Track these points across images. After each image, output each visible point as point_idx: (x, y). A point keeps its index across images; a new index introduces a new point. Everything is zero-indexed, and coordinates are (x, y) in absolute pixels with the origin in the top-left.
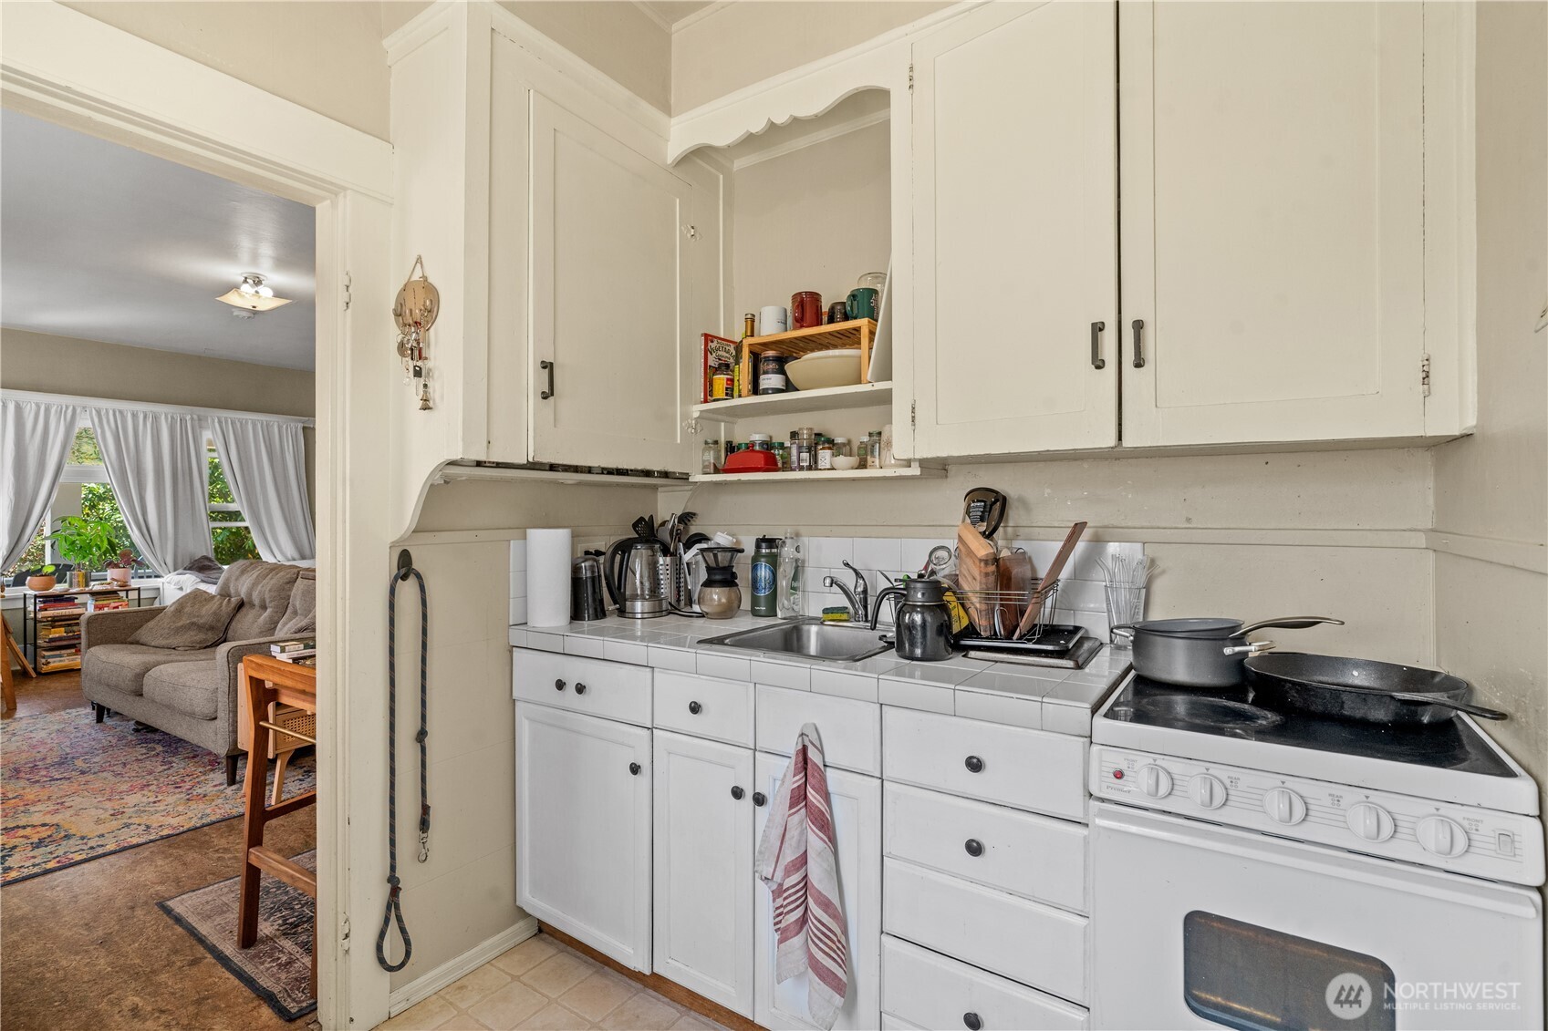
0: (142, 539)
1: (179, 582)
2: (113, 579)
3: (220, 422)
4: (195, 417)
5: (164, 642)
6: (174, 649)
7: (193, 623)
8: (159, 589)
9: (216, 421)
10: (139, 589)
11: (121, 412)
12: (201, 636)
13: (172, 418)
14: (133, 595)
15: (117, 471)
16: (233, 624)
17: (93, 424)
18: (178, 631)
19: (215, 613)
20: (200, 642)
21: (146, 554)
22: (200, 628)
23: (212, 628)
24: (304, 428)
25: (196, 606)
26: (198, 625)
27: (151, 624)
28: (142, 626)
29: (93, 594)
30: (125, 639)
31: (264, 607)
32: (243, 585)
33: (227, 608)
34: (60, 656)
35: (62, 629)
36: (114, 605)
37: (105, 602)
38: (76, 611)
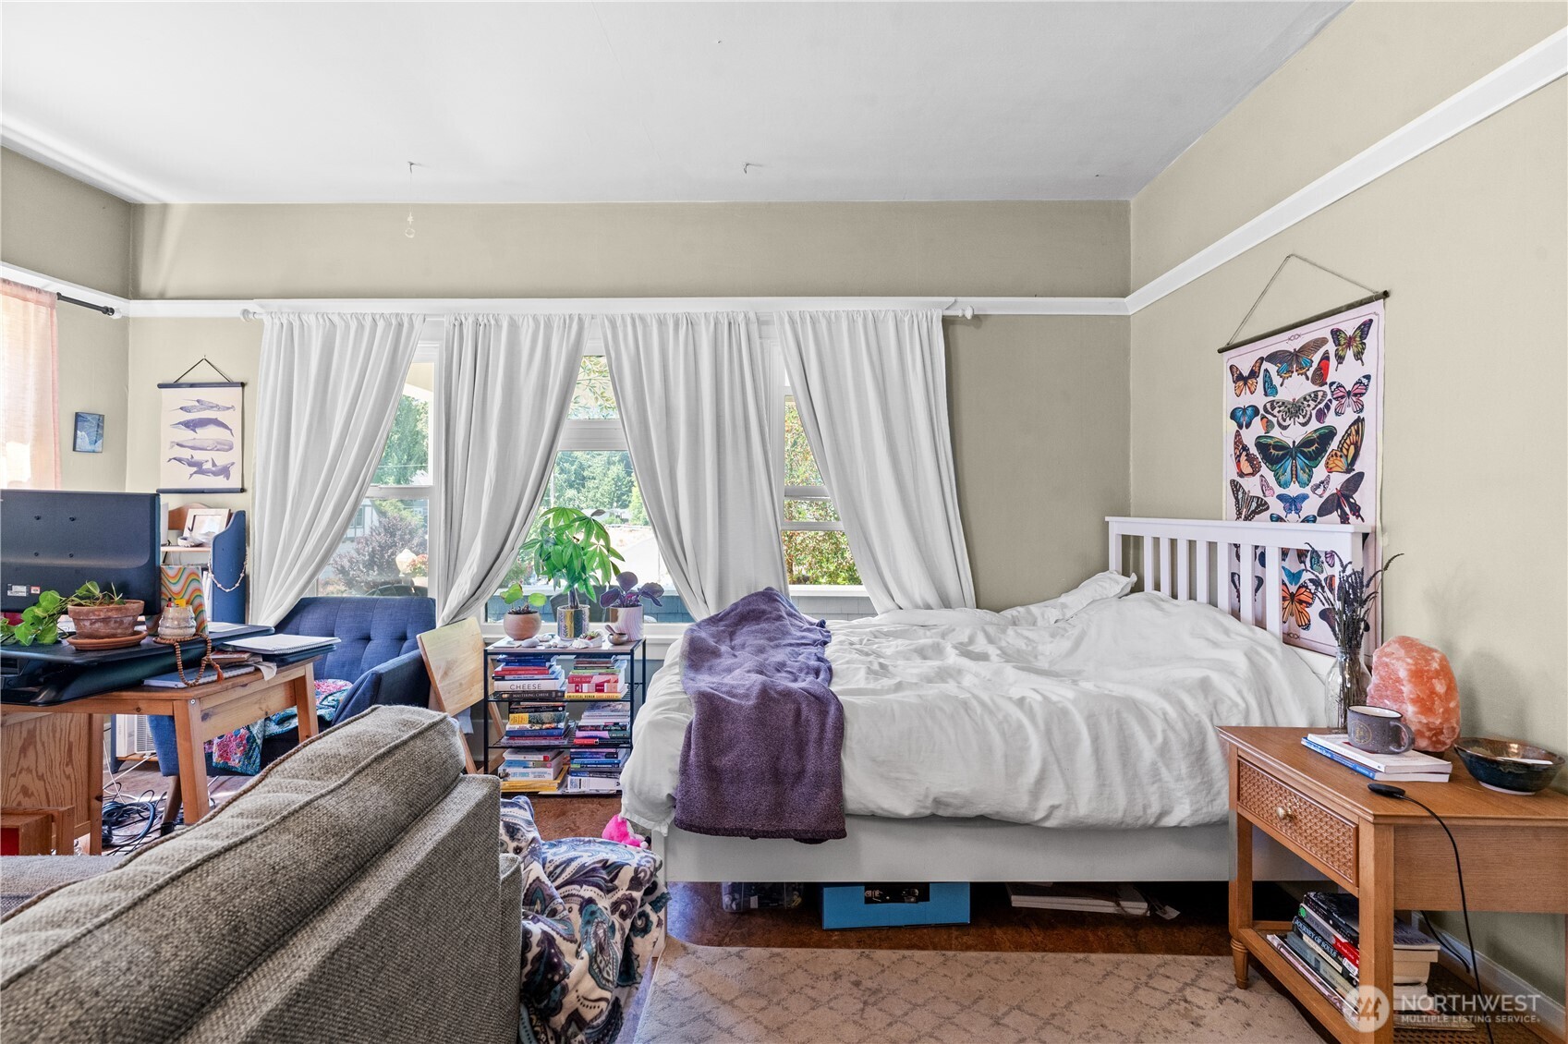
4: (753, 316)
13: (717, 321)
15: (635, 425)
24: (945, 321)
34: (524, 765)
35: (526, 716)
36: (597, 679)
37: (587, 673)
38: (546, 685)
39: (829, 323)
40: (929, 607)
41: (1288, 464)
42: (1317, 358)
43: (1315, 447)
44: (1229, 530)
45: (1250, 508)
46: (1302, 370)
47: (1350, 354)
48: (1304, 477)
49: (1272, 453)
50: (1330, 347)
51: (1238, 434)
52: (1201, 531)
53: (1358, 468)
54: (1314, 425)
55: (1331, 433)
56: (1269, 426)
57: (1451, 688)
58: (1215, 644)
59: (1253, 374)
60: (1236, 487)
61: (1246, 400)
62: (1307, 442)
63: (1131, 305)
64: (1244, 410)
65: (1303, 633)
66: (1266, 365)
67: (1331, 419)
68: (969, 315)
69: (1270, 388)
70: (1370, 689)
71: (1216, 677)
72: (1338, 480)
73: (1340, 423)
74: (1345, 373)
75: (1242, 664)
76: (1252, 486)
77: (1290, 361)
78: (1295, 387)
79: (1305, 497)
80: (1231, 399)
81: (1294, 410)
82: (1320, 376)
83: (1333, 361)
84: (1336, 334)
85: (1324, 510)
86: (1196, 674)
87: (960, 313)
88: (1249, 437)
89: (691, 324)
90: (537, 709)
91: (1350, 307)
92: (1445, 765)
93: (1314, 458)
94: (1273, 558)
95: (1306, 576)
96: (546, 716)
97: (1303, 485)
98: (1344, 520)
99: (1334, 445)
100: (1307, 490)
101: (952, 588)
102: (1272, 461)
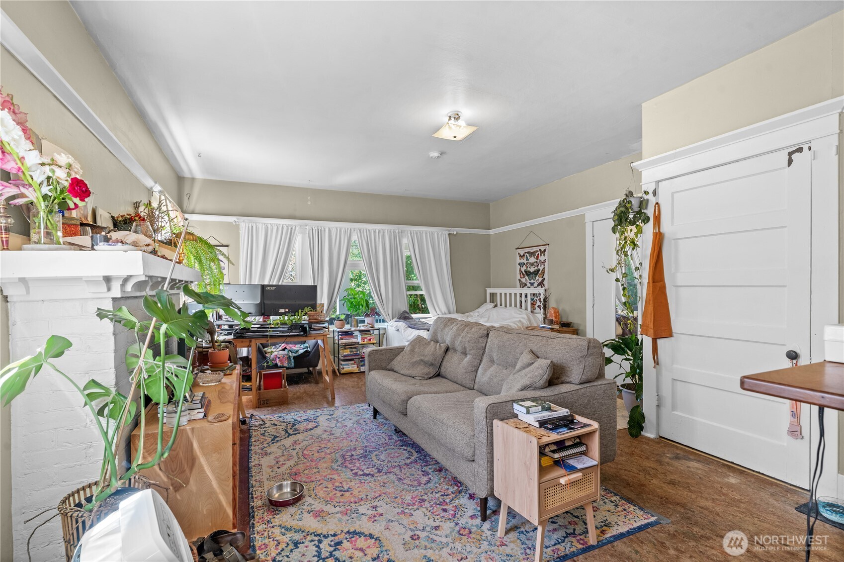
0: (379, 301)
1: (397, 326)
2: (368, 323)
3: (411, 233)
4: (400, 231)
5: (407, 372)
6: (413, 377)
7: (422, 360)
8: (386, 329)
9: (409, 232)
10: (379, 329)
11: (369, 230)
12: (426, 370)
13: (390, 232)
14: (376, 332)
15: (368, 262)
16: (444, 363)
17: (358, 238)
18: (414, 364)
19: (433, 354)
20: (427, 374)
21: (381, 309)
22: (425, 363)
23: (432, 365)
24: (449, 234)
25: (422, 348)
26: (424, 362)
27: (399, 358)
28: (394, 359)
29: (360, 331)
30: (386, 367)
31: (465, 353)
32: (447, 335)
33: (440, 352)
34: (348, 365)
35: (349, 350)
36: (369, 338)
37: (365, 336)
38: (354, 341)
39: (420, 233)
40: (446, 314)
41: (531, 276)
42: (537, 254)
43: (536, 273)
44: (518, 290)
45: (523, 285)
46: (534, 256)
47: (543, 255)
48: (534, 278)
49: (528, 273)
50: (539, 252)
51: (520, 269)
52: (513, 291)
53: (544, 277)
54: (536, 268)
55: (539, 270)
56: (527, 267)
57: (559, 314)
58: (520, 314)
59: (524, 255)
60: (520, 280)
61: (522, 261)
62: (535, 271)
63: (492, 232)
64: (522, 263)
65: (534, 311)
66: (526, 254)
67: (539, 267)
68: (455, 233)
69: (527, 259)
70: (548, 316)
71: (522, 320)
72: (541, 279)
73: (541, 268)
74: (542, 258)
75: (525, 316)
76: (523, 280)
77: (532, 254)
78: (532, 260)
79: (534, 283)
80: (518, 260)
81: (532, 264)
82: (537, 258)
83: (540, 255)
84: (540, 250)
85: (538, 285)
86: (518, 319)
87: (453, 233)
88: (523, 269)
89: (383, 232)
90: (351, 348)
91: (543, 245)
92: (559, 326)
93: (536, 275)
94: (529, 296)
95: (535, 299)
96: (354, 350)
97: (534, 280)
98: (542, 287)
99: (540, 272)
100: (535, 281)
101: (451, 309)
102: (528, 275)
